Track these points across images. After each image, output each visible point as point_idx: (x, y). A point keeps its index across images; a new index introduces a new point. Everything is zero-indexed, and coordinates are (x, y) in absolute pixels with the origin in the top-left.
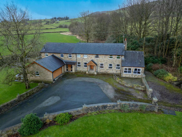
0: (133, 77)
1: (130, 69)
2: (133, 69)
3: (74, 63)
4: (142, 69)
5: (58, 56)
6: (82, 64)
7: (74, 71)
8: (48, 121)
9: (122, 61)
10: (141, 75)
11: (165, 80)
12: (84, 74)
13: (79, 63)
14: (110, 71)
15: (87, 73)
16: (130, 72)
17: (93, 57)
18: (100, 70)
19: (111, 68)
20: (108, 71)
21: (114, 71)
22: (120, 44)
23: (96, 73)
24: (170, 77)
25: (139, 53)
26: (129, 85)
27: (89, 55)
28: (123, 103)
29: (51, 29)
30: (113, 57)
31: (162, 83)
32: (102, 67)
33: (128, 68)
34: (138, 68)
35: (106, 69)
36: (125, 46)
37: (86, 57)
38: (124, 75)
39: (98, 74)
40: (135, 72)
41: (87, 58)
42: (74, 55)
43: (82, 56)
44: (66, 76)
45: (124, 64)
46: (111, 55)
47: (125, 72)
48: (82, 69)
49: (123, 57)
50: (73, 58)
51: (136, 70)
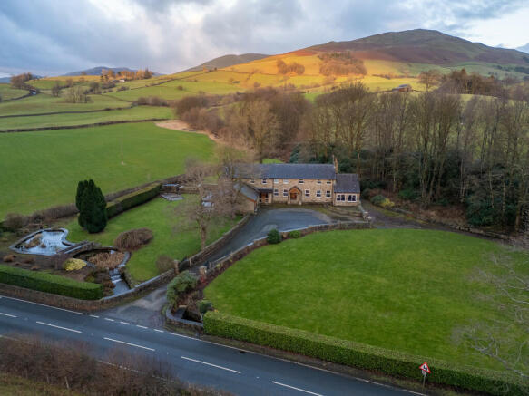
0: (347, 205)
1: (343, 196)
2: (347, 195)
3: (271, 191)
4: (357, 196)
6: (281, 192)
7: (270, 201)
8: (285, 236)
9: (334, 186)
10: (357, 202)
11: (382, 207)
12: (285, 205)
13: (276, 191)
14: (319, 200)
15: (289, 203)
16: (343, 199)
17: (296, 183)
18: (305, 199)
19: (320, 195)
20: (316, 199)
21: (323, 199)
22: (328, 165)
23: (300, 203)
24: (387, 202)
25: (353, 177)
26: (344, 212)
27: (291, 180)
28: (342, 222)
29: (119, 109)
30: (322, 181)
31: (379, 209)
32: (308, 195)
33: (341, 194)
34: (352, 195)
35: (313, 197)
36: (335, 167)
37: (286, 182)
38: (337, 203)
39: (303, 204)
40: (349, 200)
41: (288, 184)
42: (271, 181)
43: (281, 181)
44: (262, 207)
45: (336, 189)
46: (320, 180)
47: (339, 199)
48: (281, 198)
49: (334, 182)
50: (269, 185)
51: (350, 196)
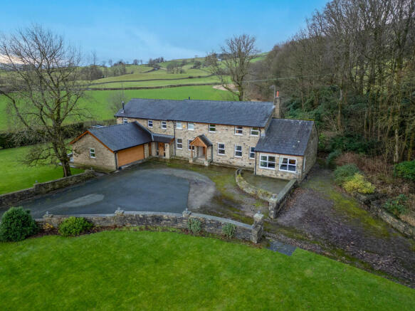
0: (279, 176)
1: (273, 159)
2: (279, 159)
3: (171, 141)
5: (144, 124)
6: (185, 144)
7: (168, 156)
9: (260, 141)
10: (297, 173)
12: (183, 164)
13: (180, 141)
14: (237, 162)
15: (191, 161)
16: (272, 165)
17: (204, 130)
18: (218, 158)
19: (240, 154)
20: (235, 160)
21: (244, 161)
23: (206, 164)
24: (357, 181)
25: (303, 125)
26: (250, 191)
27: (198, 125)
29: (200, 77)
30: (244, 130)
31: (334, 195)
32: (222, 152)
33: (267, 155)
34: (289, 158)
35: (229, 157)
36: (275, 107)
37: (192, 128)
38: (261, 171)
39: (212, 165)
40: (283, 167)
41: (194, 131)
42: (171, 124)
43: (184, 125)
45: (260, 146)
46: (240, 127)
47: (263, 164)
48: (184, 152)
49: (263, 132)
50: (169, 130)
51: (285, 160)
